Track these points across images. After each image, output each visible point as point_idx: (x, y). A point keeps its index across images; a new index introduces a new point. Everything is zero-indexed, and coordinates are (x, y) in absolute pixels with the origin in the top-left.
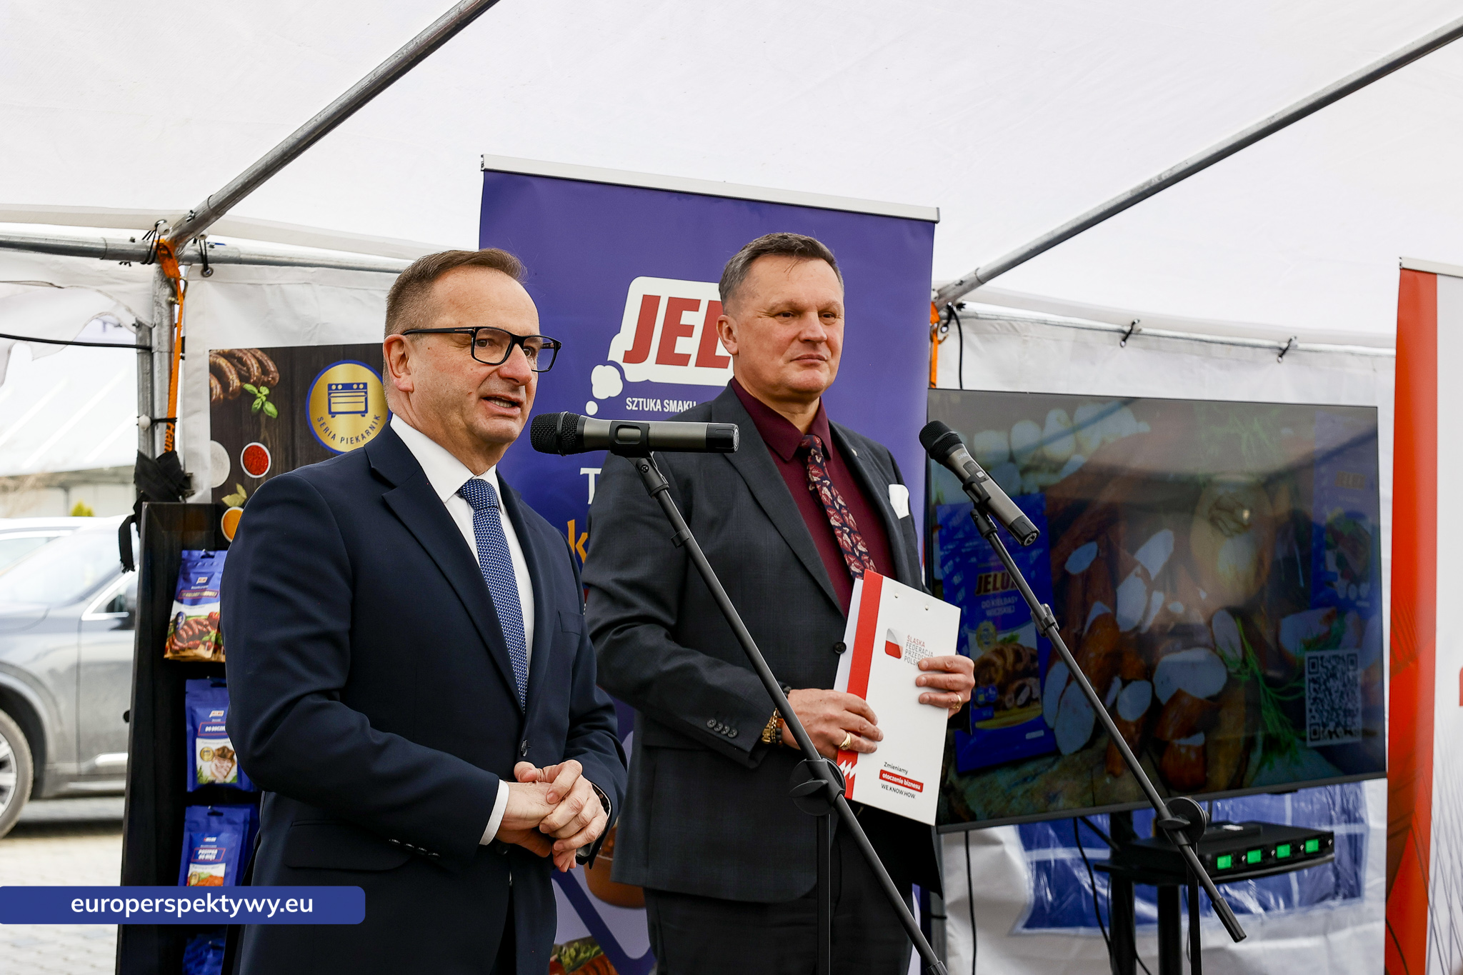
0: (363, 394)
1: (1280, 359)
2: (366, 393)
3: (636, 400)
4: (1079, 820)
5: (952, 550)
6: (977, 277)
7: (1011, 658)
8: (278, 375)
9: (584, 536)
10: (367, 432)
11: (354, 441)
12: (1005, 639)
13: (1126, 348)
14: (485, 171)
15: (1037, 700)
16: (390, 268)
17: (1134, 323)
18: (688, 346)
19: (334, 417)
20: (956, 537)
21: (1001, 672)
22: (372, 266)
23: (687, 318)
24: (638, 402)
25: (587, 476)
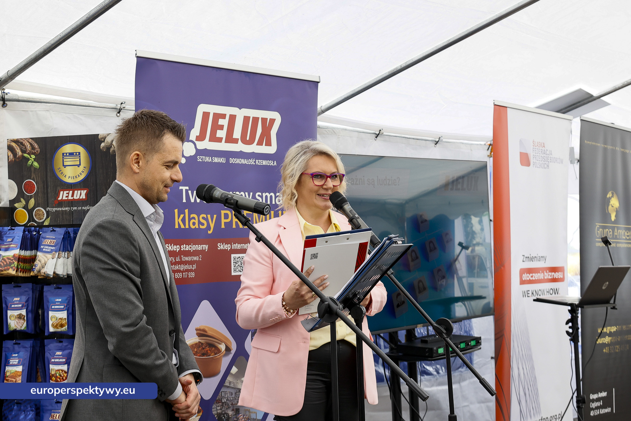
0: (79, 157)
1: (435, 145)
2: (80, 156)
3: (201, 157)
4: (377, 335)
6: (321, 110)
8: (39, 150)
9: (182, 216)
10: (81, 174)
11: (75, 178)
13: (377, 141)
14: (137, 57)
16: (82, 104)
17: (380, 130)
18: (222, 134)
19: (65, 167)
22: (75, 104)
23: (221, 122)
24: (202, 158)
25: (182, 190)
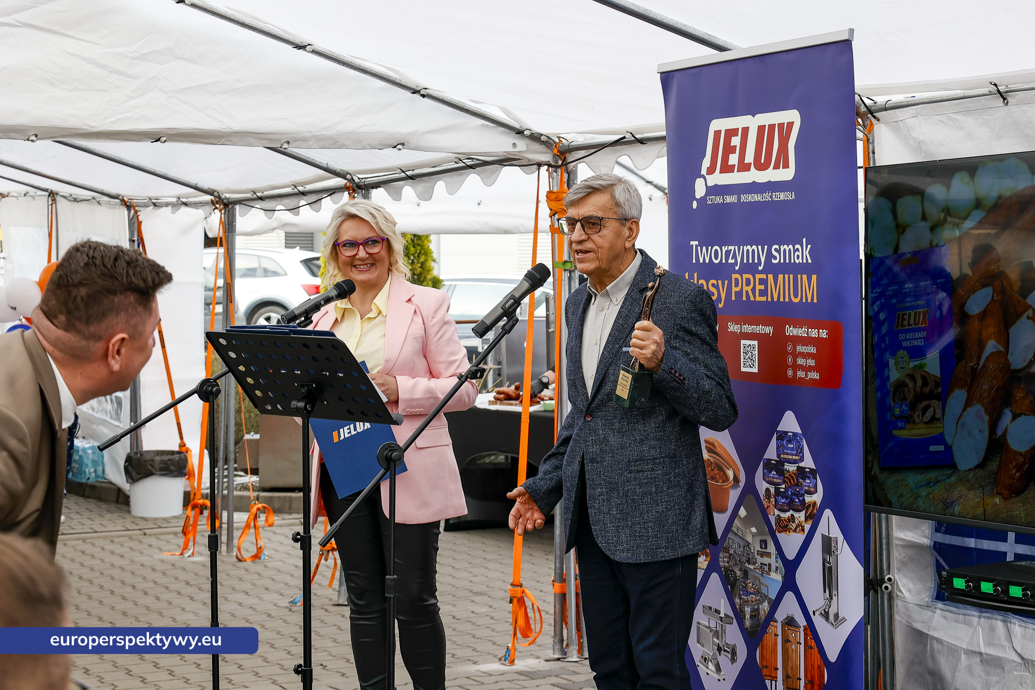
5: (879, 292)
7: (919, 383)
12: (916, 366)
15: (938, 419)
20: (882, 283)
21: (912, 393)
23: (734, 141)
24: (712, 198)
25: (693, 246)
